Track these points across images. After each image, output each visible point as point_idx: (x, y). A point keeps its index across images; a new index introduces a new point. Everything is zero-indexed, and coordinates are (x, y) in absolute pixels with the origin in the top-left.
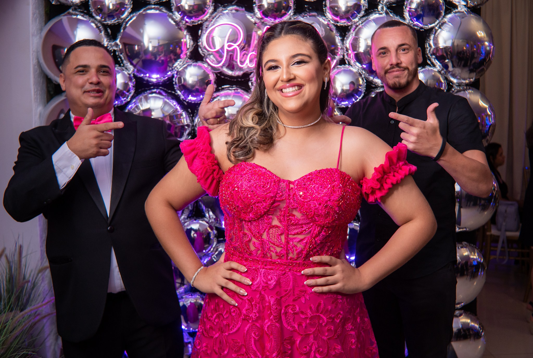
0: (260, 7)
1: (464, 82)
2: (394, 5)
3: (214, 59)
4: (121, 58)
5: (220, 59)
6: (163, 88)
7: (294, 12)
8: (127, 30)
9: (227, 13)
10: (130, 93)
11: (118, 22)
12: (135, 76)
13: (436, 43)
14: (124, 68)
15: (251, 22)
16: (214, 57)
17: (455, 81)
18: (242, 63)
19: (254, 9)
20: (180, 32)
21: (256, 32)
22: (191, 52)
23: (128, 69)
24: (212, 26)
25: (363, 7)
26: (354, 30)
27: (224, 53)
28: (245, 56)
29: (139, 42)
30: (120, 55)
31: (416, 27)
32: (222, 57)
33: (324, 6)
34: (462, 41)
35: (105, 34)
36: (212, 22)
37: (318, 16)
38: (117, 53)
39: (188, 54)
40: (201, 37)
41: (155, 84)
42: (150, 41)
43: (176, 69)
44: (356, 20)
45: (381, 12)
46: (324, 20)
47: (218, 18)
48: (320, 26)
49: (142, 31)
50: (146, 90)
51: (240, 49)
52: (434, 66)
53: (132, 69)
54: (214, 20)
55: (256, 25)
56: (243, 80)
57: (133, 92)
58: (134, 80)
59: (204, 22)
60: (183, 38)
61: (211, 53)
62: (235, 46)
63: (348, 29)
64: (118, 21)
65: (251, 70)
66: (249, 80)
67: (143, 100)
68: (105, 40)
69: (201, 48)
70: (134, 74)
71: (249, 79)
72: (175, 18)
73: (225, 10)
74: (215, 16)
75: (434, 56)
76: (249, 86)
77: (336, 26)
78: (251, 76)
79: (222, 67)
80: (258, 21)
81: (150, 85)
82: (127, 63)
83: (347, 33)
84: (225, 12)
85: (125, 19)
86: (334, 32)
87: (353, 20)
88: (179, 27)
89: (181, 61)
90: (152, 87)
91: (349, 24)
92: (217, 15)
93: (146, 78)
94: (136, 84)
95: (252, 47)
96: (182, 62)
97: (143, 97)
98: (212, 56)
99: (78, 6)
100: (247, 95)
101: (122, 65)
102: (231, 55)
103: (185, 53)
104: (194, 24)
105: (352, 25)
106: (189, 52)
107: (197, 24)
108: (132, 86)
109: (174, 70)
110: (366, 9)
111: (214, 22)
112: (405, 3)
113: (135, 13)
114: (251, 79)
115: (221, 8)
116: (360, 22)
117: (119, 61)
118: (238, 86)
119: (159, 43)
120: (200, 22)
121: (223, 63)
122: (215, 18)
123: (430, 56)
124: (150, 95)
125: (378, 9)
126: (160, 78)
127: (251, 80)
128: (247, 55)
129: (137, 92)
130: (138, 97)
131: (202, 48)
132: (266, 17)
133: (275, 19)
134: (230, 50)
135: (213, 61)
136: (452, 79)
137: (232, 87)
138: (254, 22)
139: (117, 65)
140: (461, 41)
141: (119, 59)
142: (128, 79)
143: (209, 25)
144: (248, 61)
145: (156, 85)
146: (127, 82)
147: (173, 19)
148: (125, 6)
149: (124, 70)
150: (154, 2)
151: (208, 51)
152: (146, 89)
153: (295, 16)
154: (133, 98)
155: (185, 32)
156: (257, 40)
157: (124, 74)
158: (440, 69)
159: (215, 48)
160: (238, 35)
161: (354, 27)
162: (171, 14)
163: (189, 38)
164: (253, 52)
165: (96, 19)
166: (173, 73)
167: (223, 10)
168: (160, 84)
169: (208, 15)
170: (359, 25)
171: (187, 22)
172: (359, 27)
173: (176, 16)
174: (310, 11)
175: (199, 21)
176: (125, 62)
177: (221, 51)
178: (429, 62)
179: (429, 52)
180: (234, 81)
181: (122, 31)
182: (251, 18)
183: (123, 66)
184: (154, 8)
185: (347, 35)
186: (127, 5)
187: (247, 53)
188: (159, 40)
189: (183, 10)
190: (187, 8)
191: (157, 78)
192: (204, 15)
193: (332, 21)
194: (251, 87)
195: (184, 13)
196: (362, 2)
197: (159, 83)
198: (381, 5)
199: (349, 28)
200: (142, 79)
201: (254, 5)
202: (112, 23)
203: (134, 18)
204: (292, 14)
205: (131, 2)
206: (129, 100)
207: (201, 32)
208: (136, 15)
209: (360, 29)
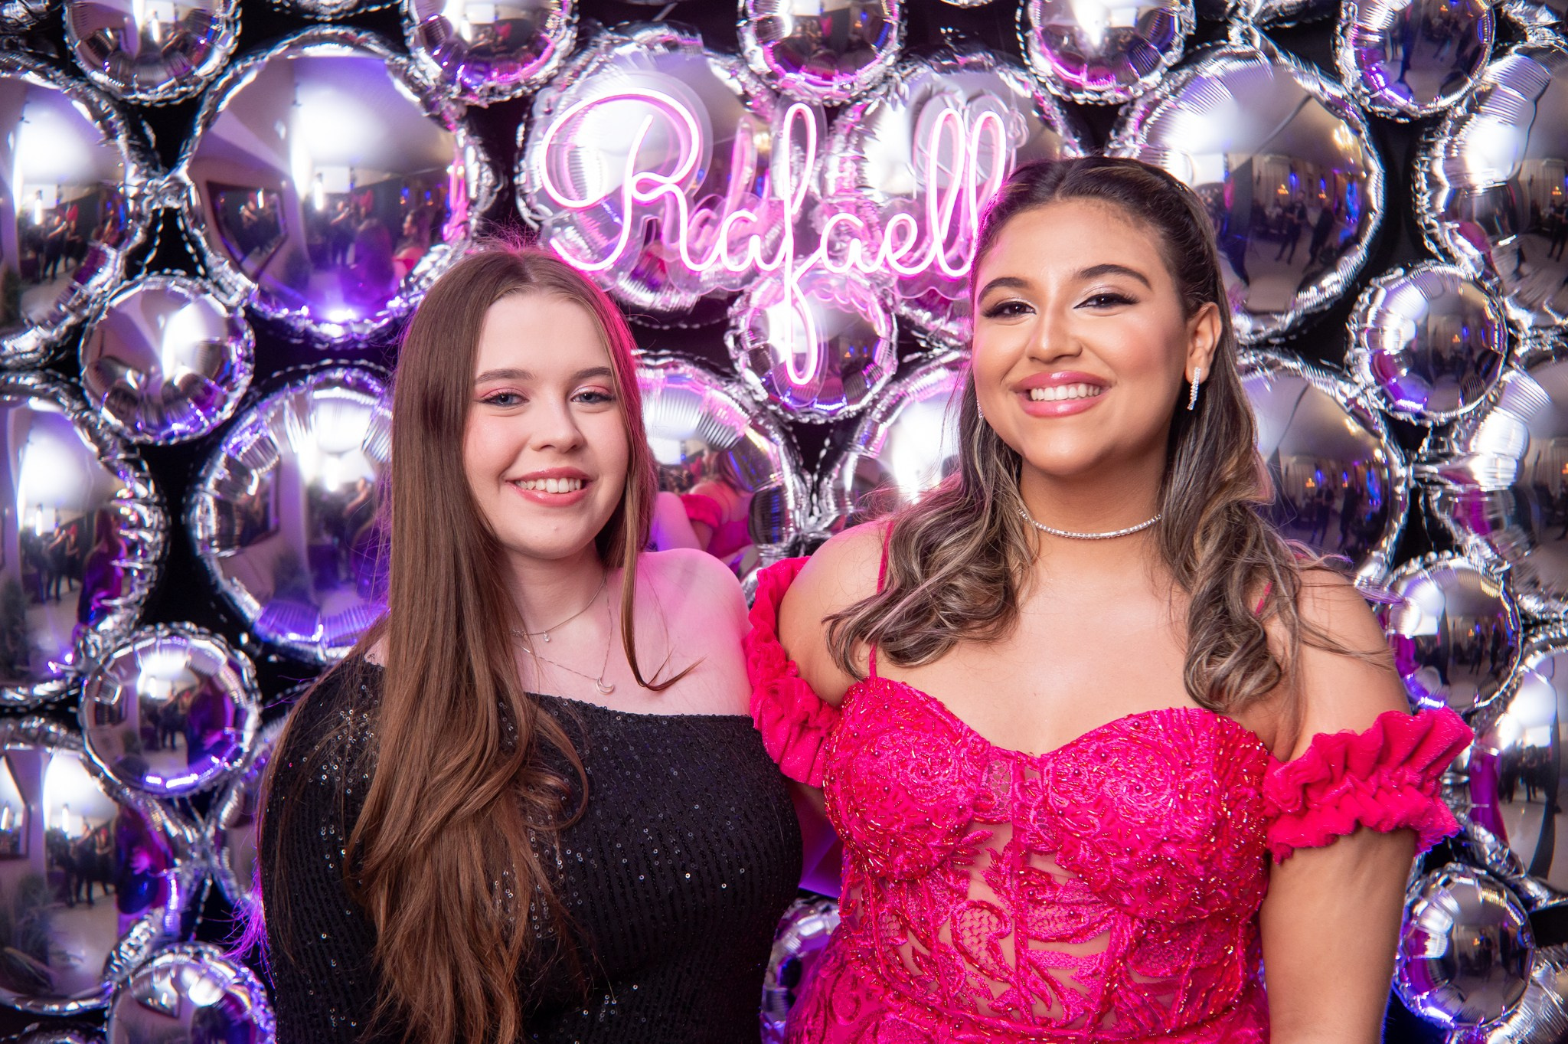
0: (764, 31)
1: (1559, 321)
2: (1287, 25)
3: (582, 243)
4: (195, 243)
5: (603, 243)
6: (372, 365)
7: (901, 52)
8: (216, 128)
9: (635, 56)
10: (232, 389)
11: (182, 94)
12: (252, 316)
13: (1457, 172)
14: (208, 285)
15: (729, 90)
16: (581, 232)
17: (1525, 319)
18: (697, 256)
19: (743, 39)
20: (443, 135)
21: (751, 132)
22: (486, 216)
23: (225, 285)
24: (569, 106)
25: (1181, 26)
26: (1142, 123)
27: (621, 217)
28: (707, 228)
29: (270, 177)
30: (190, 230)
31: (1378, 109)
32: (612, 231)
33: (1018, 27)
34: (1549, 165)
35: (131, 147)
36: (572, 91)
37: (998, 64)
38: (181, 225)
39: (474, 222)
40: (527, 153)
41: (338, 349)
42: (318, 170)
43: (423, 283)
44: (1153, 78)
45: (1248, 49)
46: (1023, 83)
47: (597, 71)
48: (1008, 105)
49: (282, 132)
50: (303, 375)
51: (687, 197)
52: (1450, 259)
53: (240, 288)
54: (577, 83)
55: (749, 103)
56: (697, 326)
57: (243, 381)
58: (249, 335)
59: (536, 92)
60: (451, 162)
61: (564, 215)
62: (668, 184)
63: (1116, 115)
64: (183, 89)
65: (735, 286)
66: (724, 326)
67: (287, 413)
68: (132, 168)
69: (524, 196)
70: (248, 310)
71: (727, 321)
72: (418, 74)
73: (623, 43)
74: (584, 68)
75: (1449, 225)
76: (725, 349)
77: (1070, 108)
78: (731, 311)
79: (613, 274)
80: (754, 88)
81: (317, 351)
82: (222, 263)
83: (1112, 134)
84: (625, 50)
85: (210, 83)
86: (1060, 131)
87: (1141, 80)
88: (437, 113)
89: (445, 251)
90: (328, 362)
91: (1121, 96)
92: (589, 62)
93: (302, 324)
94: (255, 349)
95: (735, 192)
96: (448, 256)
97: (287, 403)
98: (570, 232)
99: (25, 35)
100: (716, 388)
101: (201, 270)
102: (650, 223)
103: (463, 218)
104: (497, 99)
105: (1133, 101)
106: (477, 214)
107: (507, 98)
108: (240, 356)
109: (416, 289)
110: (1188, 37)
111: (579, 91)
112: (1344, 14)
113: (252, 58)
114: (733, 323)
115: (609, 35)
116: (1166, 88)
117: (191, 255)
118: (679, 353)
119: (353, 180)
120: (519, 93)
121: (619, 260)
122: (584, 74)
123: (1434, 222)
124: (318, 394)
125: (1228, 40)
126: (360, 322)
127: (736, 327)
128: (716, 224)
129: (263, 383)
130: (266, 401)
131: (535, 199)
132: (788, 71)
133: (828, 77)
134: (647, 204)
135: (579, 249)
136: (1515, 313)
137: (656, 358)
138: (740, 91)
139: (183, 273)
140: (1544, 163)
141: (190, 249)
142: (225, 330)
143: (559, 100)
144: (721, 246)
145: (347, 353)
146: (217, 339)
147: (409, 81)
148: (214, 27)
149: (206, 291)
150: (333, 15)
151: (556, 207)
152: (304, 367)
153: (904, 68)
154: (245, 405)
155: (462, 133)
156: (752, 166)
157: (207, 310)
158: (1478, 275)
159: (582, 197)
160: (678, 147)
161: (1140, 107)
162: (403, 60)
163: (477, 159)
164: (739, 208)
165: (91, 84)
166: (412, 301)
167: (613, 44)
168: (361, 346)
169: (555, 62)
170: (1164, 97)
171: (466, 90)
172: (1164, 105)
173: (423, 67)
174: (965, 45)
175: (517, 85)
176: (211, 258)
177: (607, 207)
178: (1433, 248)
179: (1432, 209)
180: (661, 330)
181: (199, 131)
182: (729, 75)
183: (205, 277)
184: (331, 39)
185: (1111, 141)
186: (216, 21)
187: (714, 215)
188: (352, 169)
189: (452, 38)
190: (468, 36)
191: (345, 325)
192: (536, 62)
193: (1055, 84)
194: (733, 356)
195: (453, 53)
196: (1176, 8)
197: (356, 342)
198: (1238, 22)
199: (1121, 112)
200: (280, 326)
201: (742, 23)
202: (159, 97)
203: (250, 78)
204: (891, 60)
205: (234, 15)
206: (227, 413)
207: (526, 134)
208: (259, 66)
209: (1165, 115)
